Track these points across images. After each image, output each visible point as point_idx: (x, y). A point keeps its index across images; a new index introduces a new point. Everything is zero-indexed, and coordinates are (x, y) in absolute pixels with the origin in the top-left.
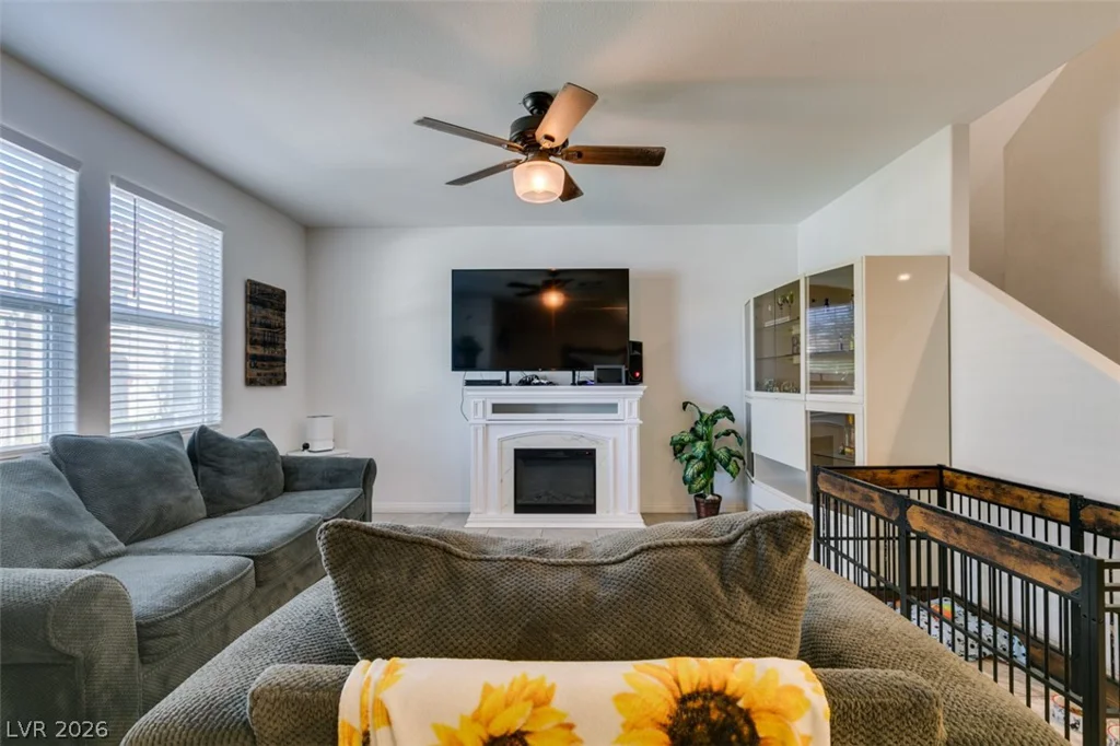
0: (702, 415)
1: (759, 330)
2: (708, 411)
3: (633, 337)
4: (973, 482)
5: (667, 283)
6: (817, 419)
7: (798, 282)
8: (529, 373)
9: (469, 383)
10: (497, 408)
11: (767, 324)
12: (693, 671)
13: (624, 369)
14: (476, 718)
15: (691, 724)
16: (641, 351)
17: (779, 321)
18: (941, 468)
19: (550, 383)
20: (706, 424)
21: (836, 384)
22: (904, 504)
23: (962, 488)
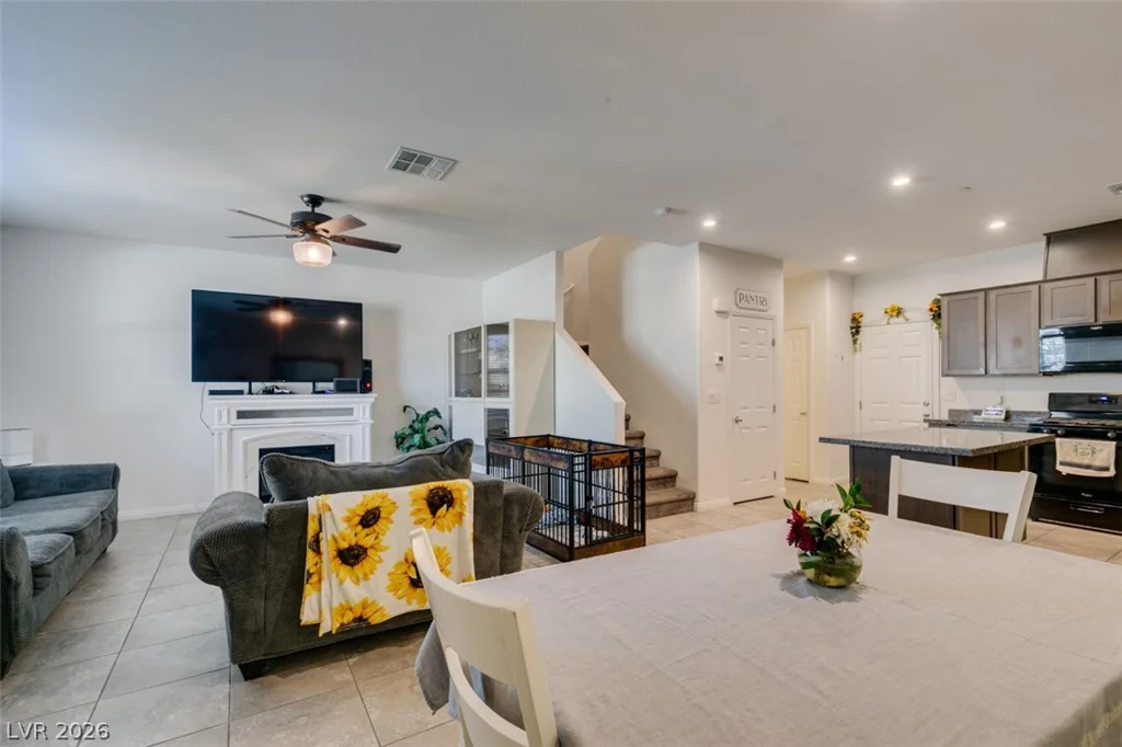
0: (418, 415)
1: (458, 355)
2: (422, 413)
3: (365, 356)
4: (560, 441)
5: (390, 315)
6: (491, 413)
7: (480, 328)
8: (269, 384)
9: (212, 393)
10: (242, 415)
11: (463, 352)
12: (433, 485)
13: (358, 381)
14: (362, 505)
15: (433, 497)
16: (370, 367)
17: (470, 350)
18: (549, 436)
19: (291, 393)
20: (421, 421)
21: (496, 391)
22: (522, 449)
23: (556, 445)
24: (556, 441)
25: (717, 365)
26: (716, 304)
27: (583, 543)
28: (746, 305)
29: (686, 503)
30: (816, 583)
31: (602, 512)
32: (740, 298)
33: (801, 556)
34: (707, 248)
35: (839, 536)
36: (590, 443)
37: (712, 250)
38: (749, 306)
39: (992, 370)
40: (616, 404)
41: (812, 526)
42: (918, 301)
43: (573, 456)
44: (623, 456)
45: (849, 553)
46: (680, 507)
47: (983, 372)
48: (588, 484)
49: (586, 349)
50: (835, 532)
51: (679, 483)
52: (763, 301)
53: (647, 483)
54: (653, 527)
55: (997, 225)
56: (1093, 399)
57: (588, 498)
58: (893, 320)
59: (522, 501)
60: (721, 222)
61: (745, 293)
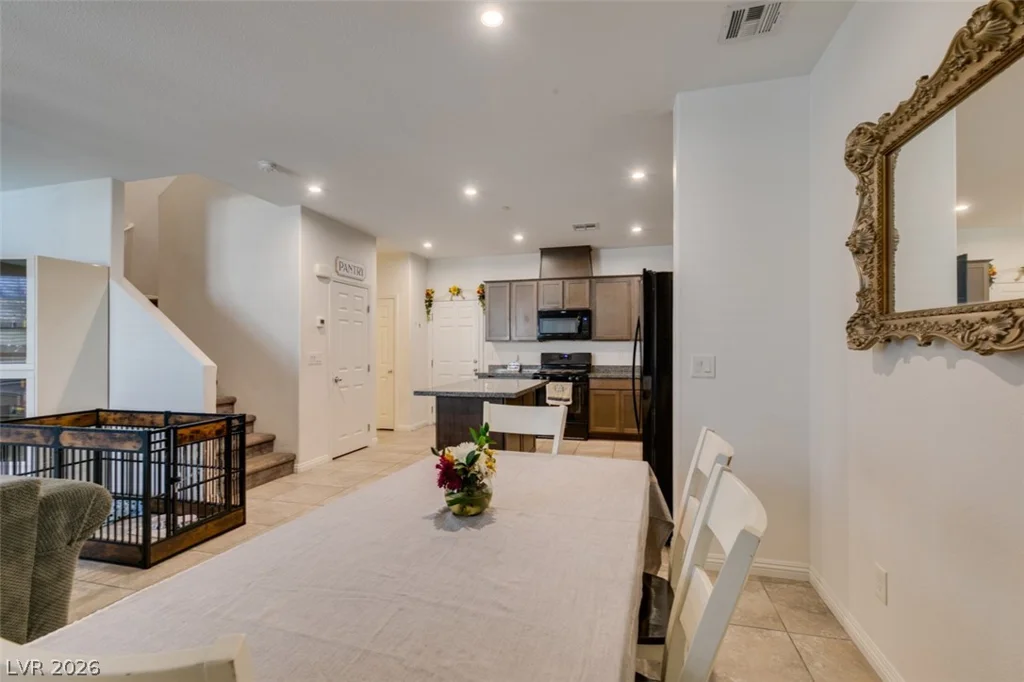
4: (118, 416)
18: (98, 411)
21: (10, 355)
22: (58, 432)
23: (111, 421)
24: (112, 416)
25: (319, 328)
26: (318, 269)
27: (163, 534)
28: (345, 273)
29: (287, 465)
30: (460, 515)
31: (192, 495)
32: (339, 265)
33: (447, 495)
34: (311, 214)
35: (479, 472)
36: (168, 414)
37: (313, 215)
38: (347, 274)
39: (514, 338)
40: (206, 368)
41: (459, 467)
42: (471, 285)
43: (150, 433)
44: (218, 426)
45: (484, 485)
46: (279, 471)
47: (508, 338)
48: (172, 464)
49: (155, 302)
50: (477, 469)
51: (278, 447)
52: (360, 271)
53: (247, 450)
54: (256, 498)
55: (519, 238)
56: (561, 356)
57: (171, 480)
58: (454, 298)
59: (74, 502)
60: (326, 190)
61: (345, 262)
